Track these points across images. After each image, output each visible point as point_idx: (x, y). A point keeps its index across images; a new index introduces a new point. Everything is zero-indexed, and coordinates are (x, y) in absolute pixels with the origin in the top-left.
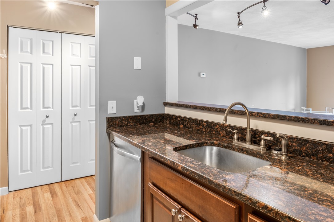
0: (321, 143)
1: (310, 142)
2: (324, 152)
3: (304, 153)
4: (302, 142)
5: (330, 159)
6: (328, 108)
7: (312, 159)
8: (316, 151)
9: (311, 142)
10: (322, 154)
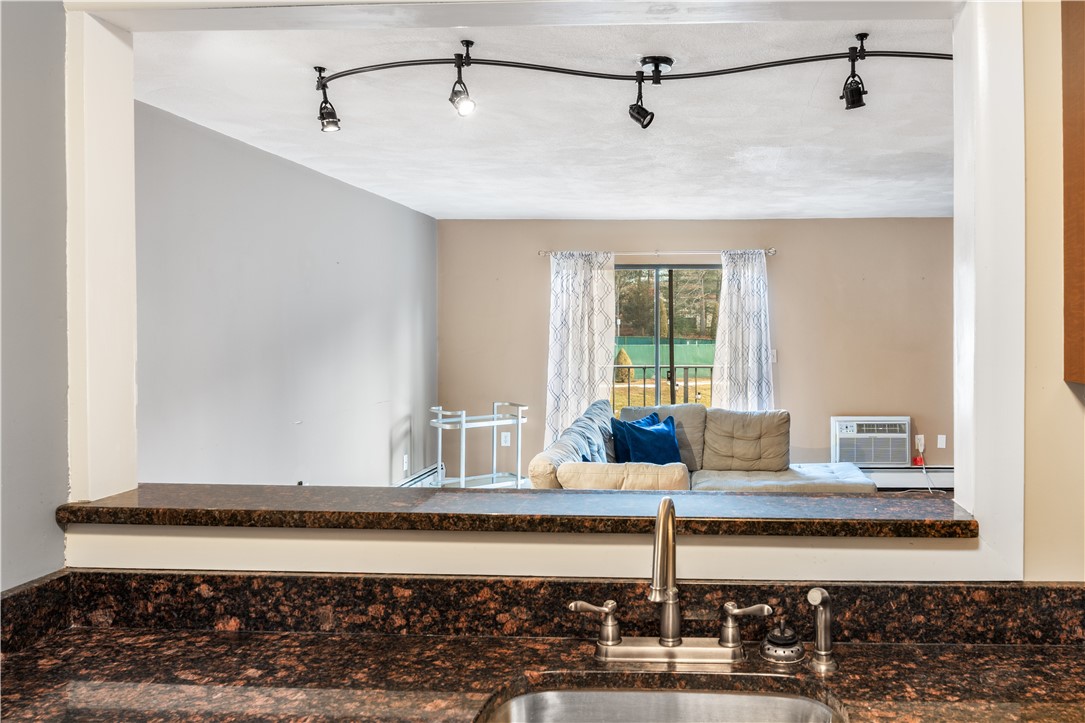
0: (895, 590)
1: (864, 593)
2: (904, 615)
3: (847, 628)
4: (841, 597)
5: (919, 628)
6: (500, 404)
7: (871, 641)
8: (880, 616)
9: (866, 590)
10: (899, 621)
